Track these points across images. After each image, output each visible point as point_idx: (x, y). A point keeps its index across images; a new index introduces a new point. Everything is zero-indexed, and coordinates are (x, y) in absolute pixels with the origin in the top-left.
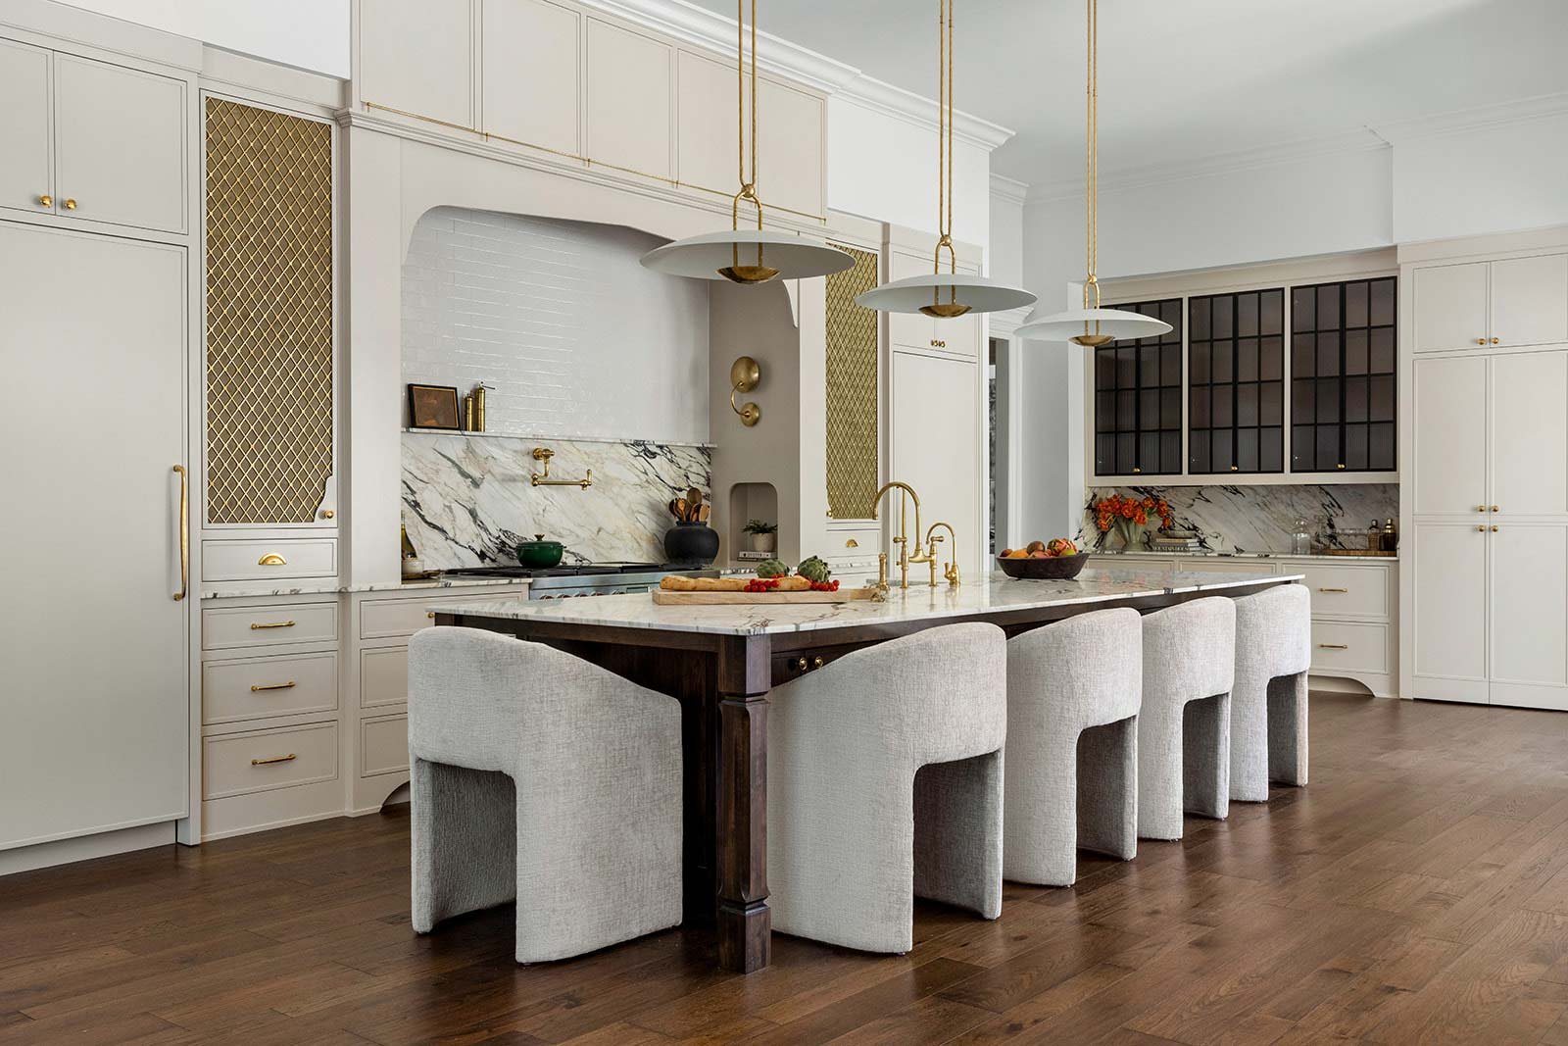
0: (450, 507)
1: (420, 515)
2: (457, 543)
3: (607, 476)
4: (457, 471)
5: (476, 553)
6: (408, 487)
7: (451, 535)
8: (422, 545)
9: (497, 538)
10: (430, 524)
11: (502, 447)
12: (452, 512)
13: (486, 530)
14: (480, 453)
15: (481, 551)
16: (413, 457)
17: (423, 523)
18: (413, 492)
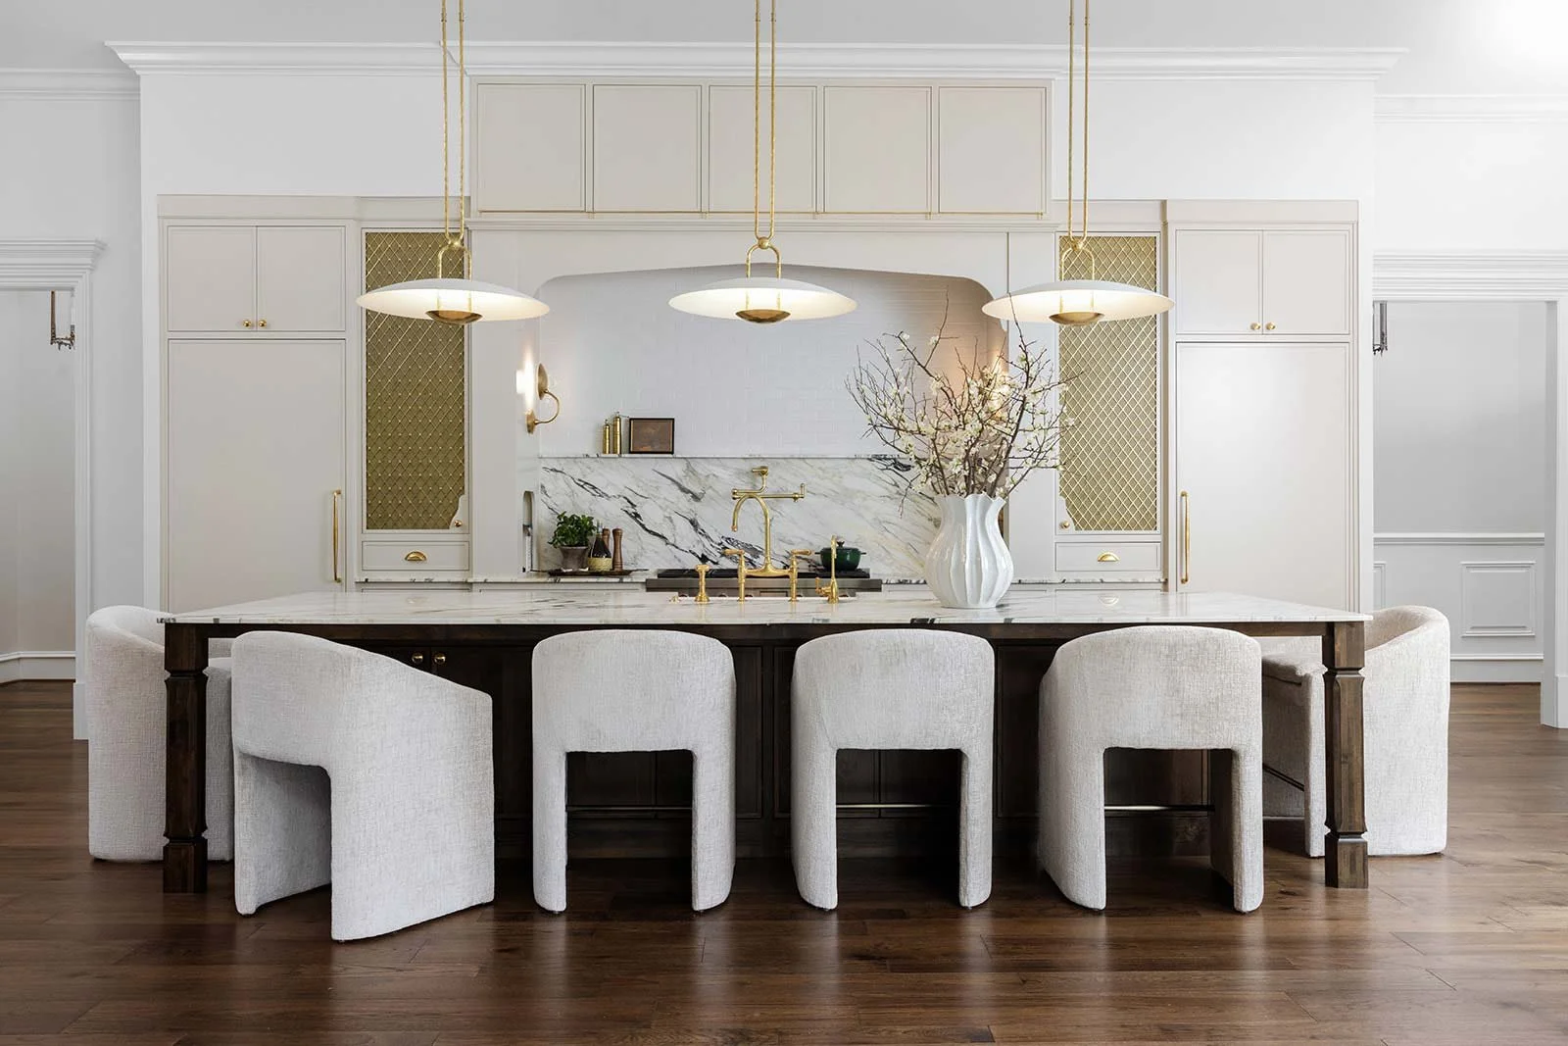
0: (670, 518)
1: (641, 524)
2: (677, 547)
3: (847, 489)
4: (677, 488)
5: (698, 556)
6: (629, 502)
7: (671, 541)
8: (642, 548)
9: (719, 544)
10: (650, 532)
11: (725, 467)
12: (672, 521)
13: (708, 537)
14: (700, 471)
15: (703, 555)
16: (633, 477)
17: (644, 531)
18: (633, 506)
